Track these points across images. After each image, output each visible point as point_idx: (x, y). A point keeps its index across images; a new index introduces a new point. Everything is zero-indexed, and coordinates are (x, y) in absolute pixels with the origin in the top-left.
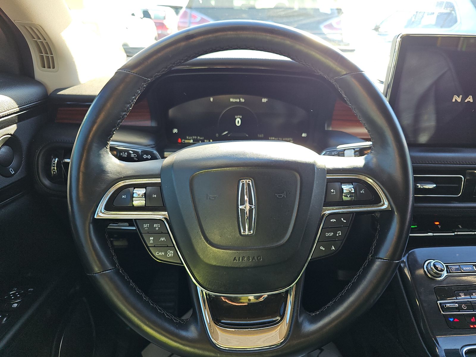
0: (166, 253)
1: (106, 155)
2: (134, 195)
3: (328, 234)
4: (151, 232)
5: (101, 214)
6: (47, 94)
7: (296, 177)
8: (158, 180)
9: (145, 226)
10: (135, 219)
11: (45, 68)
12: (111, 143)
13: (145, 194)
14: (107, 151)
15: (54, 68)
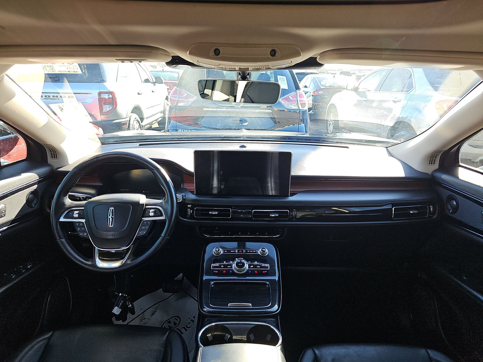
0: (84, 234)
1: (66, 199)
2: (74, 213)
3: (143, 228)
4: (79, 226)
5: (62, 219)
6: (53, 170)
7: (130, 207)
8: (83, 208)
9: (77, 224)
10: (74, 222)
11: (52, 158)
12: (69, 193)
13: (78, 213)
14: (67, 198)
15: (57, 158)
